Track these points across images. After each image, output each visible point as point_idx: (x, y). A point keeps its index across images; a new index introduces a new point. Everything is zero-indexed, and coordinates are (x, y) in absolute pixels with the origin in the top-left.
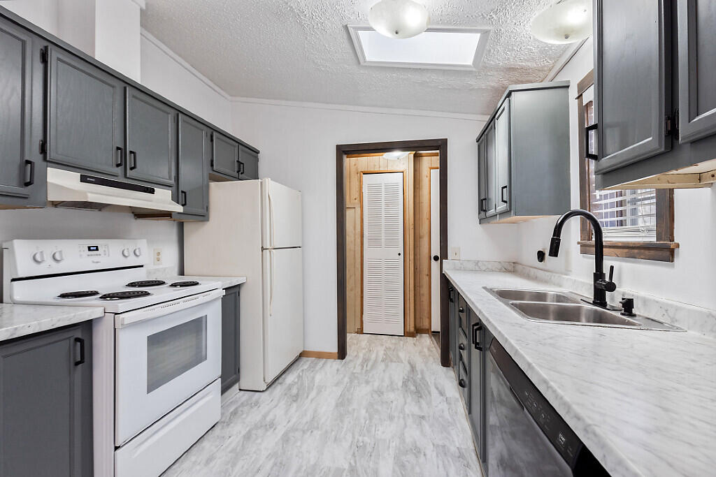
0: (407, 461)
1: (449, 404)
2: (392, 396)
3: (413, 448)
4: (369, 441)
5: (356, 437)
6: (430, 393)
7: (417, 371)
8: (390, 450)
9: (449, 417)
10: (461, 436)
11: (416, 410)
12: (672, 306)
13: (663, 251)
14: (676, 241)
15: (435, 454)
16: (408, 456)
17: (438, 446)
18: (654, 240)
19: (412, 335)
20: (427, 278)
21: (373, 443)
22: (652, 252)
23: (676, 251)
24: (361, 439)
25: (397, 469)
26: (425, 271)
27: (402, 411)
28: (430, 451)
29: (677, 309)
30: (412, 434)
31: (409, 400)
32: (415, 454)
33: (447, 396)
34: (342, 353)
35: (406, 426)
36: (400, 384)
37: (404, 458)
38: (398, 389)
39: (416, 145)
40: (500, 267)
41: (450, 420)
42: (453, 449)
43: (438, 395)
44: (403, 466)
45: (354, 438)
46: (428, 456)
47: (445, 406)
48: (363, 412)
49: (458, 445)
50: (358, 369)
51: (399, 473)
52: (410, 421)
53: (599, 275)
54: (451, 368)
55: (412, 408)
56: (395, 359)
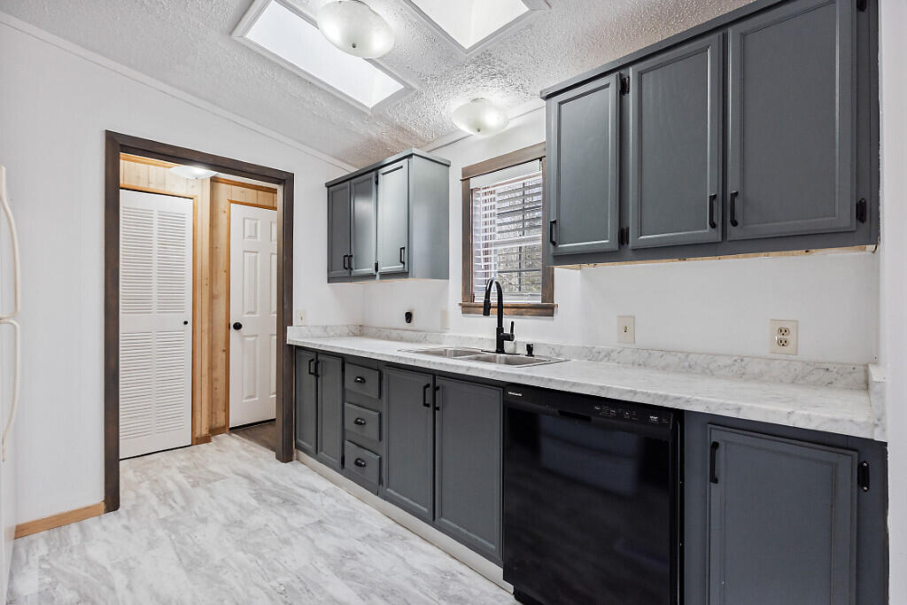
0: (352, 569)
1: (332, 496)
2: (258, 520)
3: (344, 555)
4: (288, 579)
5: (266, 585)
6: (301, 496)
7: (259, 480)
8: (322, 570)
9: (346, 509)
10: (373, 518)
11: (303, 519)
12: (557, 345)
13: (546, 309)
14: (555, 303)
15: (369, 547)
16: (347, 564)
17: (363, 538)
18: (539, 301)
19: (206, 440)
20: (224, 355)
21: (296, 578)
22: (538, 311)
23: (555, 309)
24: (274, 583)
25: (351, 582)
26: (221, 345)
27: (291, 529)
28: (360, 547)
29: (562, 347)
30: (327, 543)
31: (285, 513)
32: (353, 559)
33: (323, 490)
34: (112, 501)
35: (312, 541)
36: (254, 502)
37: (344, 569)
38: (258, 509)
39: (253, 170)
40: (347, 331)
41: (349, 510)
42: (379, 533)
43: (313, 494)
44: (353, 576)
45: (263, 588)
46: (366, 553)
47: (332, 501)
48: (240, 555)
49: (380, 528)
50: (164, 512)
51: (355, 584)
52: (310, 533)
53: (500, 329)
54: (295, 462)
55: (297, 520)
56: (211, 477)
